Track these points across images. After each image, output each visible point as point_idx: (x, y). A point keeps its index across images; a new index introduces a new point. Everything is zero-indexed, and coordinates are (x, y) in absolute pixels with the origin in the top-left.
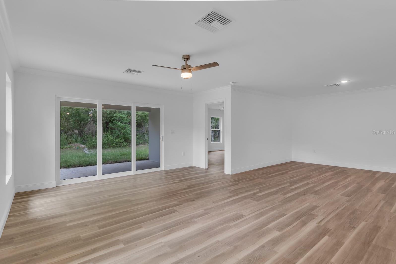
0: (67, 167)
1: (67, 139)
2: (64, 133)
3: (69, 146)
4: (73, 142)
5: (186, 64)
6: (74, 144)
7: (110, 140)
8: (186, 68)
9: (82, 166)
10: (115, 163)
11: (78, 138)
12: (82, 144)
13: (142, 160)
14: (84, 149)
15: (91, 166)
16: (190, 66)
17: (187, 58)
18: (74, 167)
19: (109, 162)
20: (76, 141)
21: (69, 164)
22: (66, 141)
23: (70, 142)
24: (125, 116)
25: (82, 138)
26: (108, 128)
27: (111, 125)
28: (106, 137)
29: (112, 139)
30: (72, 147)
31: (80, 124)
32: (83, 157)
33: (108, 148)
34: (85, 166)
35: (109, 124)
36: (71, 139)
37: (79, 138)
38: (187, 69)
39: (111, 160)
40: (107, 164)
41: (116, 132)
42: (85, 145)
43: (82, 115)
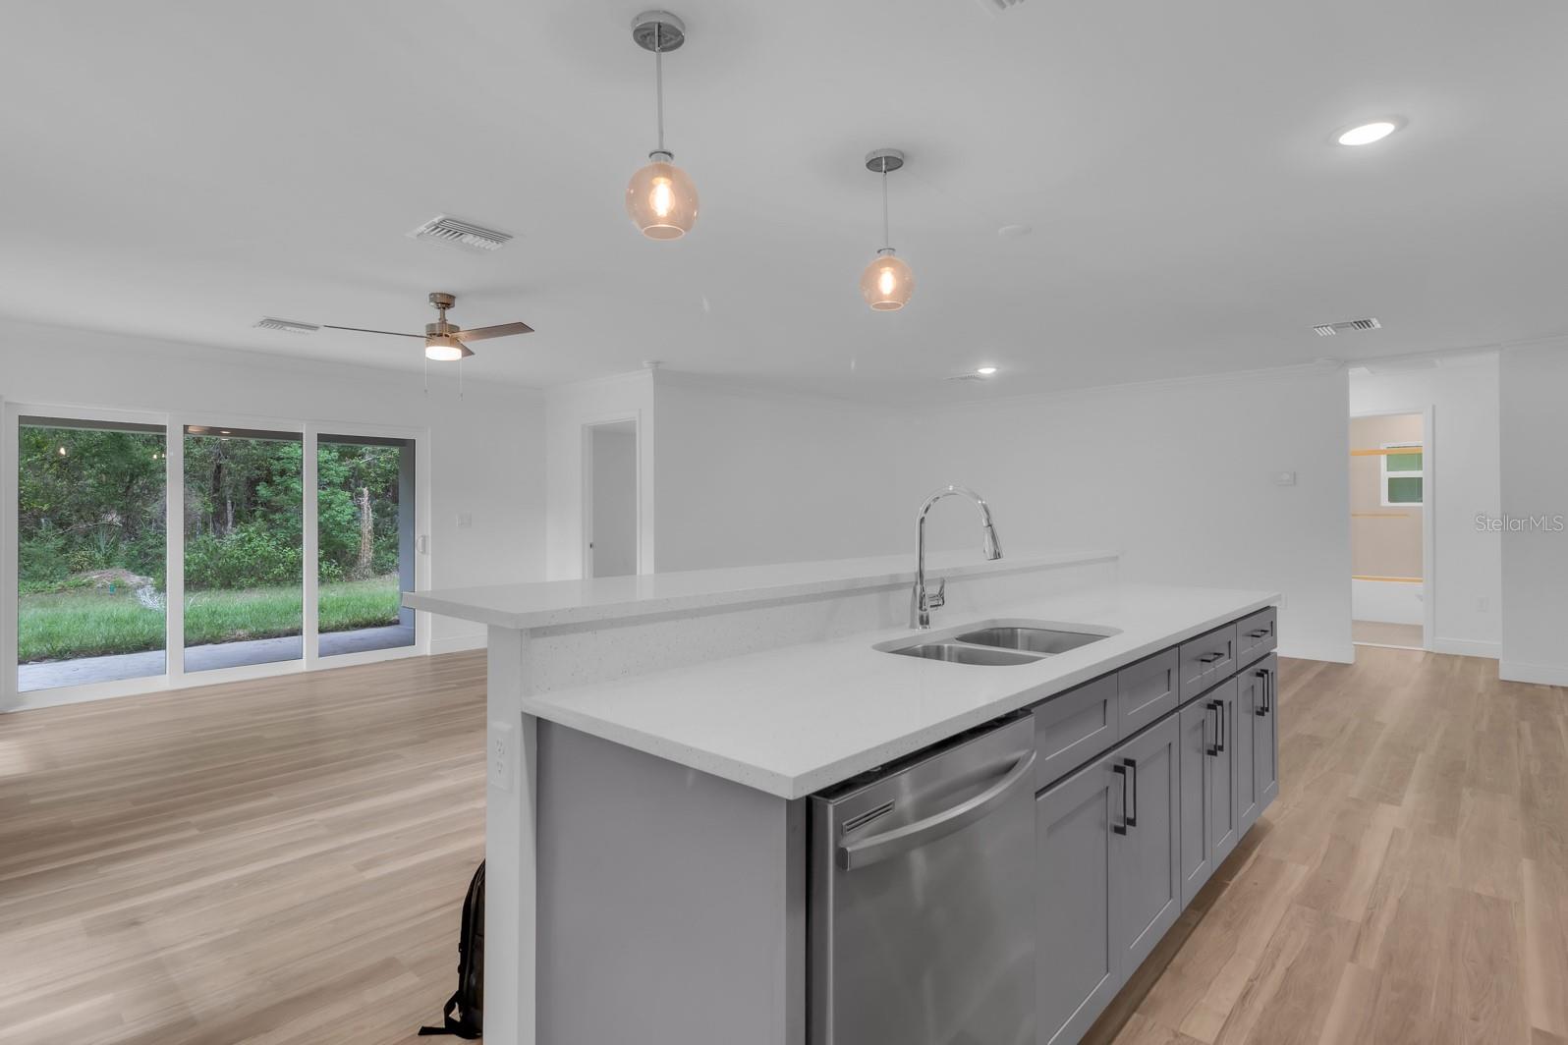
0: (52, 657)
1: (63, 550)
2: (51, 524)
3: (73, 579)
4: (93, 564)
5: (443, 321)
6: (100, 571)
7: (259, 552)
8: (442, 333)
9: (117, 653)
10: (258, 639)
11: (115, 546)
12: (133, 571)
13: (372, 627)
14: (140, 591)
15: (155, 650)
16: (455, 329)
17: (445, 302)
18: (83, 657)
19: (233, 637)
20: (109, 562)
21: (60, 645)
22: (63, 561)
23: (78, 563)
24: (328, 457)
25: (137, 547)
26: (255, 503)
27: (264, 492)
28: (242, 540)
29: (269, 549)
30: (89, 585)
31: (128, 488)
32: (133, 619)
33: (253, 586)
34: (131, 652)
35: (258, 488)
36: (83, 553)
37: (123, 546)
38: (446, 336)
39: (244, 627)
40: (224, 642)
41: (287, 520)
42: (148, 574)
43: (138, 450)
